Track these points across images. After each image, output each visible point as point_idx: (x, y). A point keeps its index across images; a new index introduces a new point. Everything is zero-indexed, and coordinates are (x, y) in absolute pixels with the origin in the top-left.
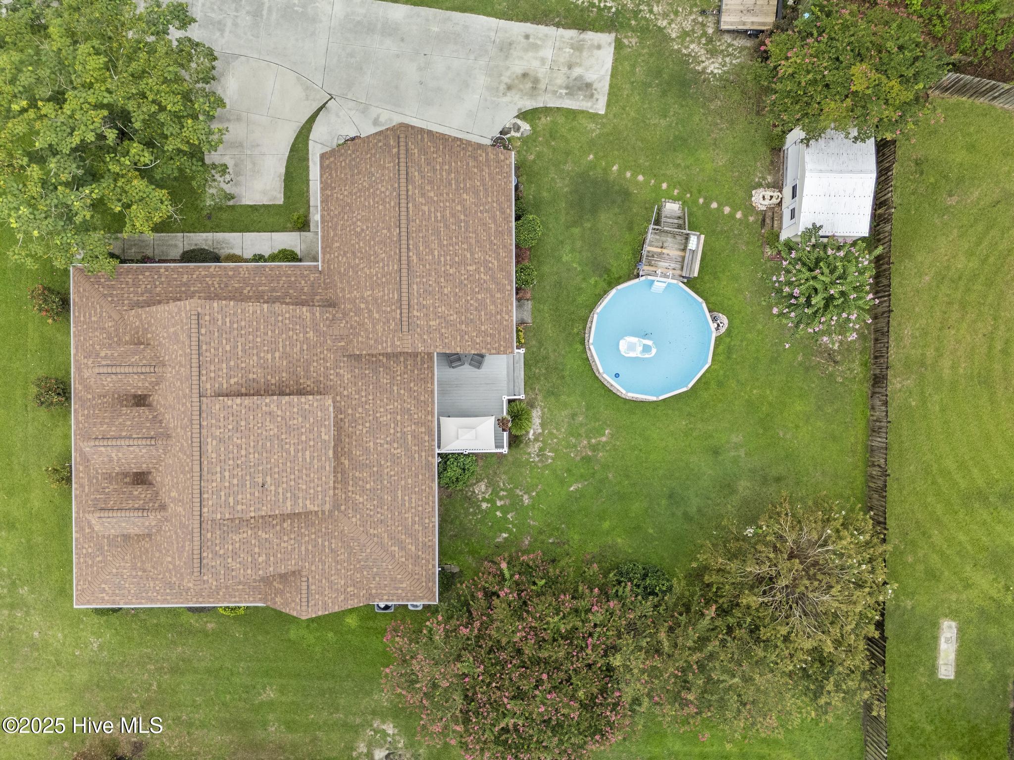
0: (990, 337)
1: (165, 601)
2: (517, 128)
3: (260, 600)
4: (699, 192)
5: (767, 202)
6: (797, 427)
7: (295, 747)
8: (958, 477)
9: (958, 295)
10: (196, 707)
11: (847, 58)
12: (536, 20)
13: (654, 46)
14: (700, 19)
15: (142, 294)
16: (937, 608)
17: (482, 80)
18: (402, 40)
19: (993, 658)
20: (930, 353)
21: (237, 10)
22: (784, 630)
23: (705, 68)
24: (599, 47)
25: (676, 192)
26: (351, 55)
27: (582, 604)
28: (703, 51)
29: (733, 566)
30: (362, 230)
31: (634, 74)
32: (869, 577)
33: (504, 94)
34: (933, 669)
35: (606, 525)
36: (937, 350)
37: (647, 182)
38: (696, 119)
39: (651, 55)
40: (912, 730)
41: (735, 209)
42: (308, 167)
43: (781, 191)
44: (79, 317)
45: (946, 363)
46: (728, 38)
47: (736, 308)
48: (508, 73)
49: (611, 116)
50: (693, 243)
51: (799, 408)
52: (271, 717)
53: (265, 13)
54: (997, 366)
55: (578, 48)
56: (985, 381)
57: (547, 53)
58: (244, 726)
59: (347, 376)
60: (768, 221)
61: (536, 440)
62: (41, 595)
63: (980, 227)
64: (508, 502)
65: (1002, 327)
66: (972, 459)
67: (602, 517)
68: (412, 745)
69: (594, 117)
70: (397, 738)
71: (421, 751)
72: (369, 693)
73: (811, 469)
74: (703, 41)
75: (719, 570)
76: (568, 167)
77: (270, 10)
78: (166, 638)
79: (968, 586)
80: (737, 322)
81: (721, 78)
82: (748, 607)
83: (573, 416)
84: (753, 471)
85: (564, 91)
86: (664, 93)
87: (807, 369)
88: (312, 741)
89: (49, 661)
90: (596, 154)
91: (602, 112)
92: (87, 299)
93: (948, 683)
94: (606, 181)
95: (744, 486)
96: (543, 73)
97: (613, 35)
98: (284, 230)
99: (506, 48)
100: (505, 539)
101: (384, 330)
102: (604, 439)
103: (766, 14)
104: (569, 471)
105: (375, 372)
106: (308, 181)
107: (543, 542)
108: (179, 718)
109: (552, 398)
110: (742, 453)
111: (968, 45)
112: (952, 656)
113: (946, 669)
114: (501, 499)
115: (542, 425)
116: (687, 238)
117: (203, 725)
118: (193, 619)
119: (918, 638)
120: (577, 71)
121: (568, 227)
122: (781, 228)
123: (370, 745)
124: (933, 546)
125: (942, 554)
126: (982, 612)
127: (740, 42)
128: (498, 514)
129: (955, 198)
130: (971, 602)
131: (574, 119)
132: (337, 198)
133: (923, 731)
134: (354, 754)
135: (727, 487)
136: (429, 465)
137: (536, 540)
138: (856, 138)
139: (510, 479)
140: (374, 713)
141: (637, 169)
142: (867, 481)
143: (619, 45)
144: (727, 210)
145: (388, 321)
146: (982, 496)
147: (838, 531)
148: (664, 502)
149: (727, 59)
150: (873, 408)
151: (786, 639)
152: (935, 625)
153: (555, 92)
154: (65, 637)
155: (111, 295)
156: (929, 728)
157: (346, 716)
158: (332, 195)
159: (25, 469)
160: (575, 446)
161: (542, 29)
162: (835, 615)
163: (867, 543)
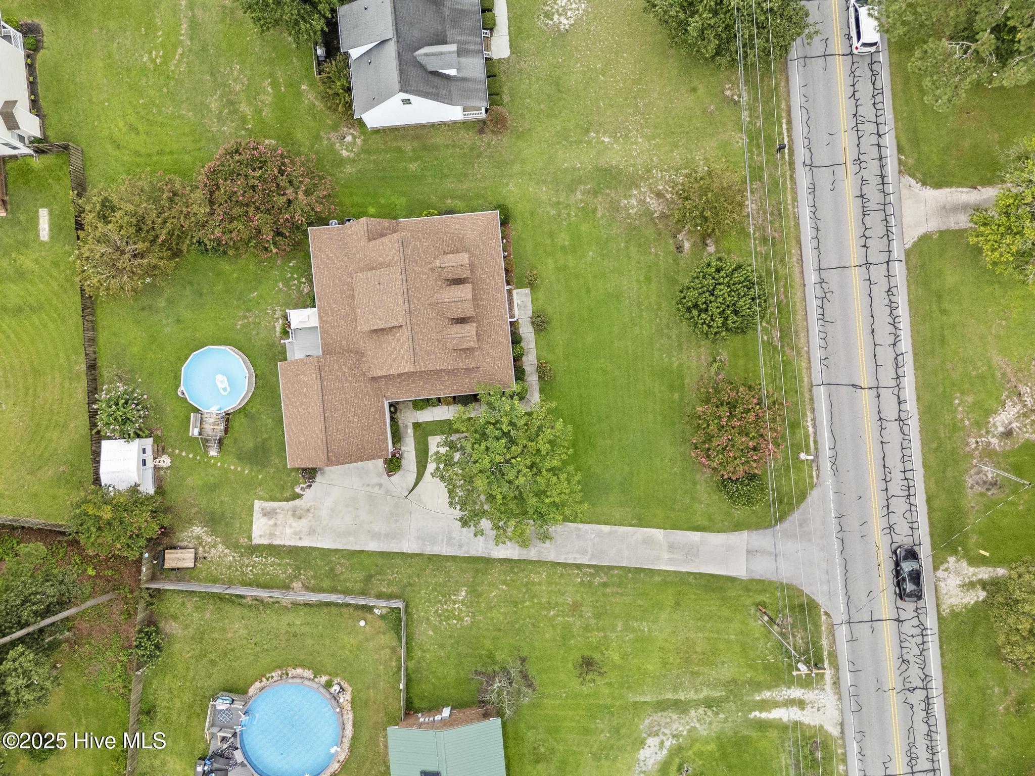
0: (36, 396)
1: (450, 218)
2: (302, 489)
3: (401, 222)
4: (200, 463)
5: (162, 459)
6: (135, 339)
7: (396, 139)
8: (46, 318)
9: (54, 418)
10: (452, 156)
11: (116, 523)
12: (296, 548)
13: (231, 539)
14: (206, 555)
15: (474, 377)
16: (52, 247)
17: (324, 513)
18: (369, 532)
19: (19, 222)
20: (67, 385)
21: (461, 540)
22: (122, 232)
23: (202, 529)
24: (261, 536)
25: (212, 461)
26: (397, 521)
27: (228, 236)
28: (204, 538)
29: (154, 261)
30: (353, 417)
31: (240, 522)
32: (84, 263)
33: (311, 507)
34: (51, 213)
35: (235, 275)
36: (63, 387)
37: (229, 465)
38: (205, 502)
39: (232, 534)
40: (59, 179)
41: (180, 454)
42: (416, 458)
43: (155, 466)
44: (508, 363)
45: (58, 380)
46: (190, 545)
47: (174, 401)
48: (309, 518)
49: (251, 500)
50: (196, 432)
51: (135, 349)
52: (411, 154)
53: (445, 539)
54: (30, 381)
55: (272, 535)
56: (36, 372)
57: (288, 531)
58: (425, 148)
59: (361, 343)
60: (160, 449)
61: (278, 319)
62: (543, 211)
63: (46, 455)
64: (291, 283)
65: (30, 402)
66: (40, 330)
67: (238, 279)
68: (331, 145)
69: (261, 498)
70: (340, 148)
71: (326, 142)
72: (359, 171)
73: (126, 316)
74: (204, 543)
75: (162, 259)
76: (272, 470)
77: (443, 541)
78: (473, 193)
79: (36, 260)
80: (173, 393)
81: (193, 524)
82: (144, 242)
83: (258, 334)
84: (157, 312)
85: (278, 511)
86: (223, 514)
87: (132, 370)
88: (386, 142)
89: (535, 174)
90: (258, 478)
91: (256, 501)
92: (503, 373)
93: (42, 206)
94: (251, 464)
95: (162, 303)
96: (291, 520)
97: (253, 543)
98: (427, 423)
99: (312, 532)
100: (290, 262)
101: (333, 366)
102: (240, 323)
103: (169, 559)
104: (258, 303)
105: (348, 346)
106: (416, 451)
107: (270, 262)
108: (461, 149)
109: (270, 342)
110: (164, 322)
111: (61, 551)
112: (41, 221)
113: (44, 214)
114: (295, 284)
115: (275, 327)
116: (200, 434)
117: (447, 146)
118: (459, 204)
119: (61, 229)
120: (271, 522)
121: (270, 437)
122: (153, 445)
123: (354, 143)
124: (57, 281)
125: (51, 276)
126: (27, 247)
127: (185, 544)
128: (296, 276)
129: (61, 470)
130: (33, 252)
131: (271, 496)
132: (374, 434)
133: (53, 179)
134: (363, 138)
135: (170, 302)
136: (319, 300)
137: (274, 263)
138: (110, 486)
139: (290, 296)
140: (354, 161)
141: (235, 472)
142: (95, 312)
143: (250, 538)
144: (184, 454)
145: (330, 371)
146: (32, 309)
147: (101, 285)
148: (205, 291)
149: (190, 535)
150: (95, 352)
151: (121, 227)
152: (52, 237)
153: (283, 510)
154: (527, 189)
155: (490, 375)
156: (50, 181)
157: (369, 158)
158: (379, 436)
159: (558, 280)
160: (256, 317)
161: (292, 543)
162: (98, 242)
163: (86, 280)
